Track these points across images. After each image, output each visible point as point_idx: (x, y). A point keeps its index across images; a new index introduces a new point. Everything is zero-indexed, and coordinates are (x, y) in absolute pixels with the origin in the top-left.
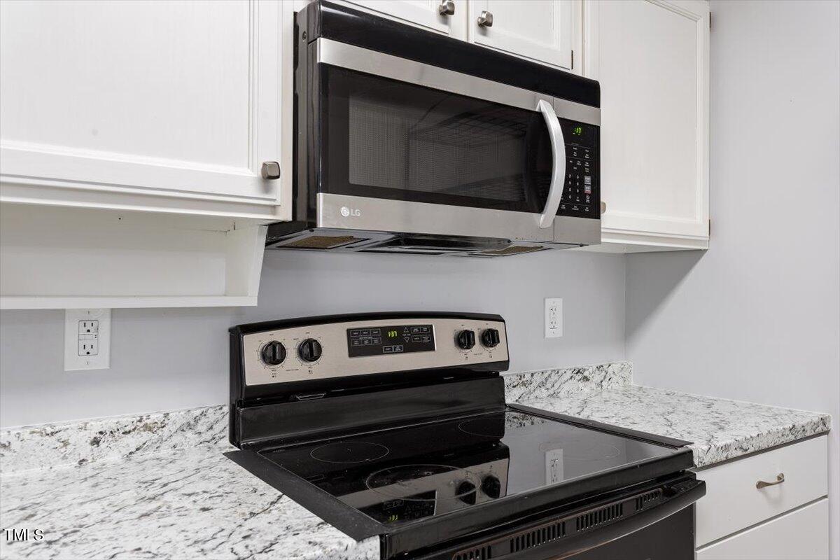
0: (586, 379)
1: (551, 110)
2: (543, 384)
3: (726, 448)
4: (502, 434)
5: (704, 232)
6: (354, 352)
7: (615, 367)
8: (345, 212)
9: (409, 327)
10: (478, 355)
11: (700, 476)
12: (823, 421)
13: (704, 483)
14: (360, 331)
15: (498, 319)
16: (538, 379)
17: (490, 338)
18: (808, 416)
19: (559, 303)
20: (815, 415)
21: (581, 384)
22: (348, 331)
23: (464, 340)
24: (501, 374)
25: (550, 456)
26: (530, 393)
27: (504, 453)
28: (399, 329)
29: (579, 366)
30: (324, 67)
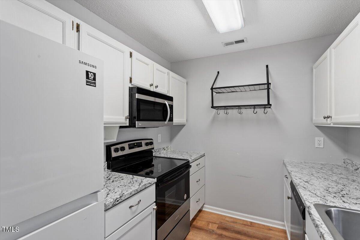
0: (165, 150)
1: (166, 102)
2: (158, 151)
3: (193, 160)
4: (152, 162)
5: (185, 122)
6: (130, 148)
7: (169, 147)
8: (140, 124)
9: (138, 142)
10: (149, 147)
11: (190, 164)
12: (204, 154)
13: (191, 165)
14: (130, 144)
15: (152, 139)
16: (157, 150)
17: (151, 143)
18: (202, 153)
19: (160, 135)
20: (203, 153)
21: (164, 151)
22: (129, 144)
23: (147, 144)
24: (152, 150)
25: (159, 165)
26: (156, 153)
27: (153, 165)
28: (136, 143)
29: (164, 147)
30: (138, 99)
